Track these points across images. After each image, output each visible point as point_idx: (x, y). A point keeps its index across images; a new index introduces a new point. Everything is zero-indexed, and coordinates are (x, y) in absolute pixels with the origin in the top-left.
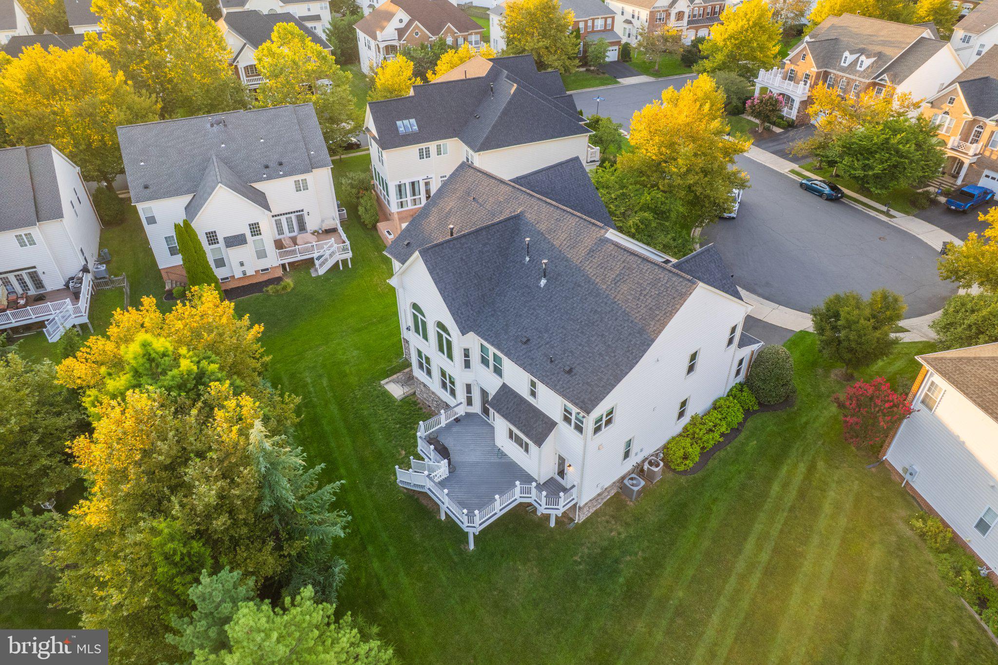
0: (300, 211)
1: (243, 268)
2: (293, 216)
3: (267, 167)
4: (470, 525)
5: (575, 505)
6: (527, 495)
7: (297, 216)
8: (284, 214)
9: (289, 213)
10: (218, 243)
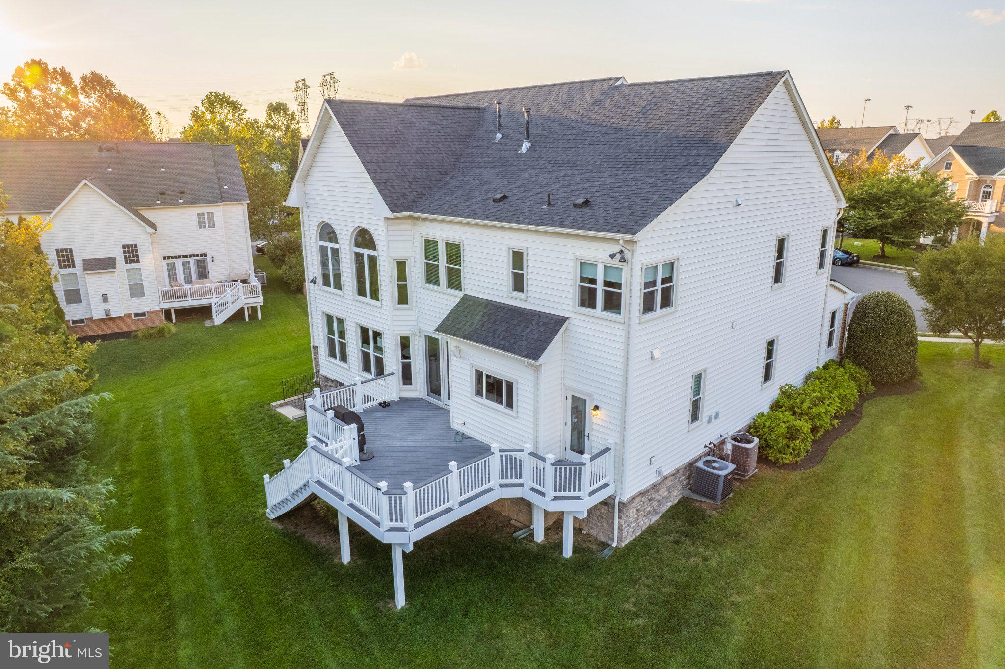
0: (201, 255)
1: (106, 306)
2: (192, 261)
3: (163, 194)
4: (394, 524)
5: (612, 498)
6: (514, 481)
7: (198, 262)
8: (180, 257)
9: (187, 256)
10: (74, 266)
